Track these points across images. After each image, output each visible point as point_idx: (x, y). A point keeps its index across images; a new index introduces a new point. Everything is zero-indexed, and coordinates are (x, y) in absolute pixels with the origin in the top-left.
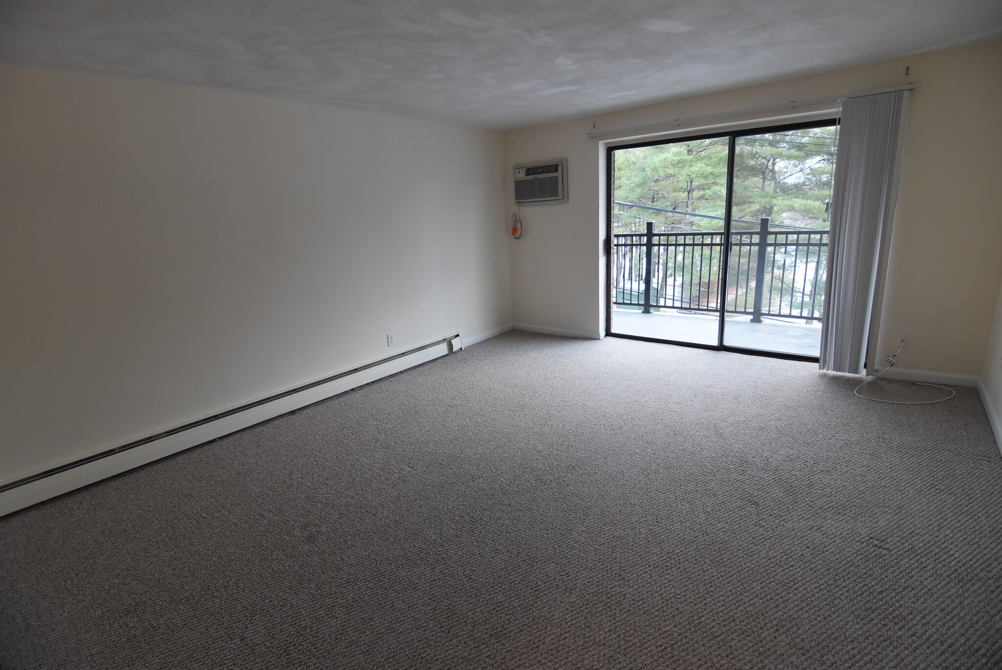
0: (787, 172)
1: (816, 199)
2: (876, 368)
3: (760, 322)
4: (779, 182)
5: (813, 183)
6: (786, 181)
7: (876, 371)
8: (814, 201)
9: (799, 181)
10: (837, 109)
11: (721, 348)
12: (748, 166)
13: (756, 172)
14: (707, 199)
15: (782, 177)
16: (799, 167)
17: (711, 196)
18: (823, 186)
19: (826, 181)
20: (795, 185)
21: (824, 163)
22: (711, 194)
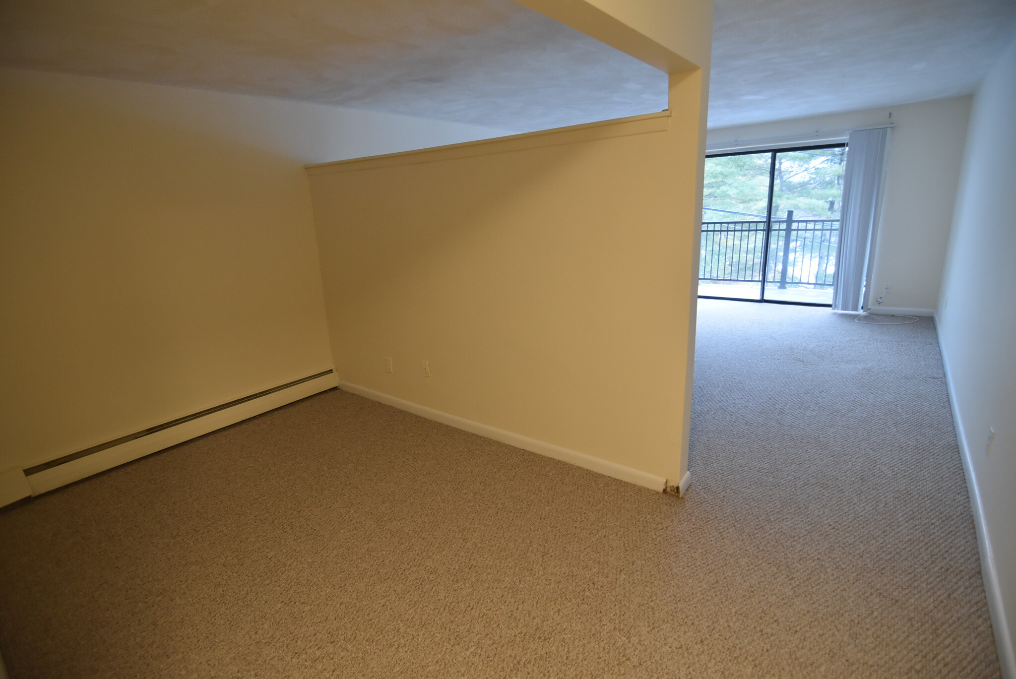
0: (792, 171)
1: (820, 197)
2: (869, 307)
3: (785, 288)
4: (785, 181)
5: (817, 182)
6: (791, 179)
7: (869, 309)
8: (818, 199)
9: (803, 180)
10: (845, 137)
11: (762, 301)
12: (756, 165)
13: (763, 171)
14: (716, 197)
15: (788, 176)
16: (804, 166)
17: (720, 194)
18: (827, 185)
19: (829, 180)
20: (800, 183)
21: (827, 163)
22: (720, 193)
